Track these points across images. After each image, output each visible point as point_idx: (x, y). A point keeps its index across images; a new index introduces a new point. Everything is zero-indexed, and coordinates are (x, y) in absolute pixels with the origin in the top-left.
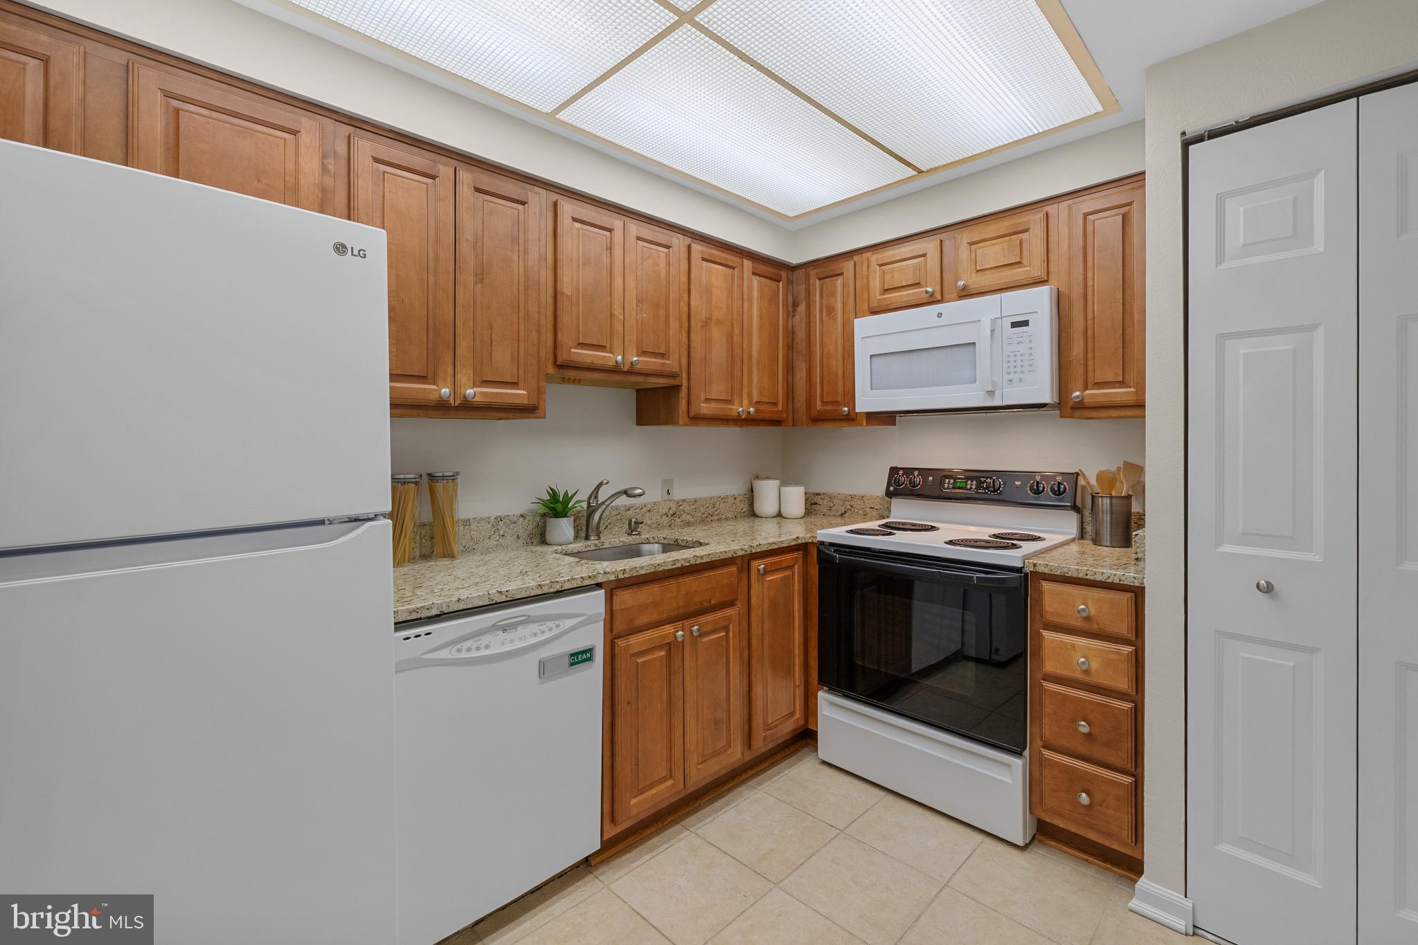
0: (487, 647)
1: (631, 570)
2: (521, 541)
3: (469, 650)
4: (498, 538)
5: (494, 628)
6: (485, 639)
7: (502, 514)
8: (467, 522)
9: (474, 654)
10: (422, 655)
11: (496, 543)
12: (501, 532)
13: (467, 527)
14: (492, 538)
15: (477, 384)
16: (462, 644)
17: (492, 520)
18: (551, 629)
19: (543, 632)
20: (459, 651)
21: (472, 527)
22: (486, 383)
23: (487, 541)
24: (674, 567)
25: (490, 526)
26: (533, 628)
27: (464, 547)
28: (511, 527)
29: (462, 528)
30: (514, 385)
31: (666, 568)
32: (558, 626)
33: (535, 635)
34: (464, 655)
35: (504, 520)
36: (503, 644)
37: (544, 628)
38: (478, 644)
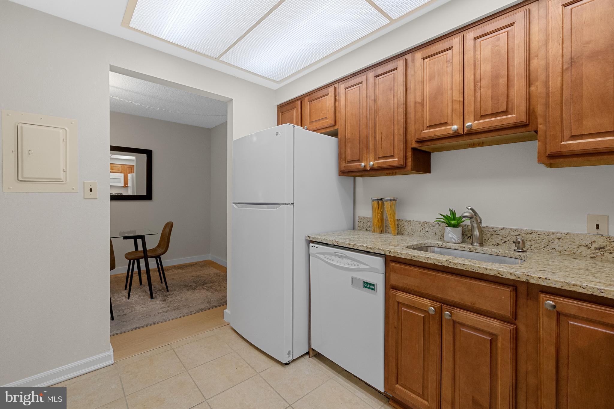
0: (333, 260)
1: (394, 253)
2: (437, 237)
3: (328, 259)
4: (425, 232)
5: (335, 254)
6: (333, 257)
7: (427, 221)
8: (410, 222)
9: (328, 261)
10: (316, 253)
11: (423, 234)
12: (426, 230)
13: (409, 224)
14: (421, 231)
15: (377, 159)
16: (327, 256)
17: (422, 223)
18: (355, 265)
19: (352, 265)
20: (325, 257)
21: (412, 224)
22: (380, 158)
23: (419, 232)
24: (426, 261)
25: (420, 225)
26: (349, 261)
27: (408, 233)
28: (432, 228)
29: (407, 224)
30: (392, 156)
31: (420, 260)
32: (358, 265)
33: (349, 264)
34: (326, 260)
35: (428, 224)
36: (337, 262)
37: (352, 263)
38: (330, 258)
